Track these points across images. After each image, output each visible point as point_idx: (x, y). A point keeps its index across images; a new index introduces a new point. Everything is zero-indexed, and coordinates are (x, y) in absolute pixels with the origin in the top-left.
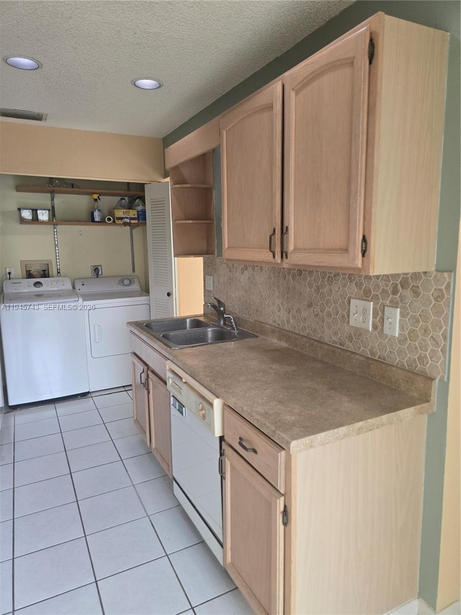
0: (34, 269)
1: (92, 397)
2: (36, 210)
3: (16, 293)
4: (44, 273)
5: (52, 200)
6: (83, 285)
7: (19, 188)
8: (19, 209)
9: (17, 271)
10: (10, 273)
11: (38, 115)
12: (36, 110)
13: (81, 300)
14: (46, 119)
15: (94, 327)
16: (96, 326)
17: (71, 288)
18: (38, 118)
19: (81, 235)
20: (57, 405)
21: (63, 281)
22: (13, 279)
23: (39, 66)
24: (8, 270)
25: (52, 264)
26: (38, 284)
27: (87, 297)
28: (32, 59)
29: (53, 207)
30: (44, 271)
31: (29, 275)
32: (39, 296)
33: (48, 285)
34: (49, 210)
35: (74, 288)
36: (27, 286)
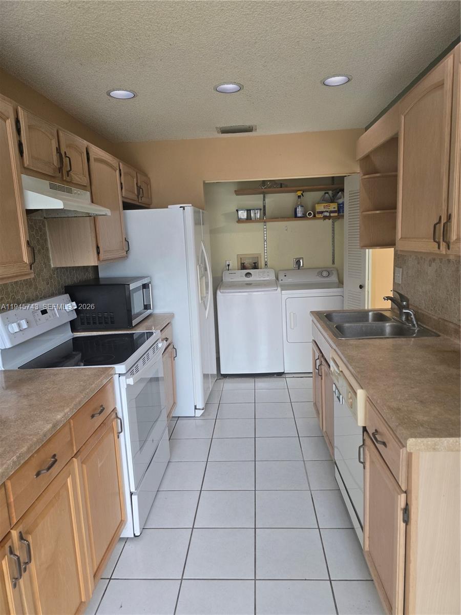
0: (247, 262)
1: (285, 378)
2: (250, 210)
3: (232, 282)
4: (255, 265)
5: (264, 200)
6: (285, 276)
7: (238, 193)
8: (237, 211)
9: (234, 263)
10: (229, 265)
11: (250, 127)
12: (248, 124)
13: (279, 289)
14: (256, 130)
15: (290, 314)
16: (292, 314)
17: (274, 278)
18: (249, 129)
19: (287, 230)
20: (256, 380)
21: (268, 272)
22: (230, 270)
23: (241, 88)
24: (227, 263)
25: (261, 258)
26: (248, 275)
27: (285, 287)
28: (234, 83)
29: (264, 207)
30: (255, 263)
31: (243, 267)
32: (249, 285)
33: (256, 275)
34: (261, 209)
35: (277, 278)
36: (240, 276)
